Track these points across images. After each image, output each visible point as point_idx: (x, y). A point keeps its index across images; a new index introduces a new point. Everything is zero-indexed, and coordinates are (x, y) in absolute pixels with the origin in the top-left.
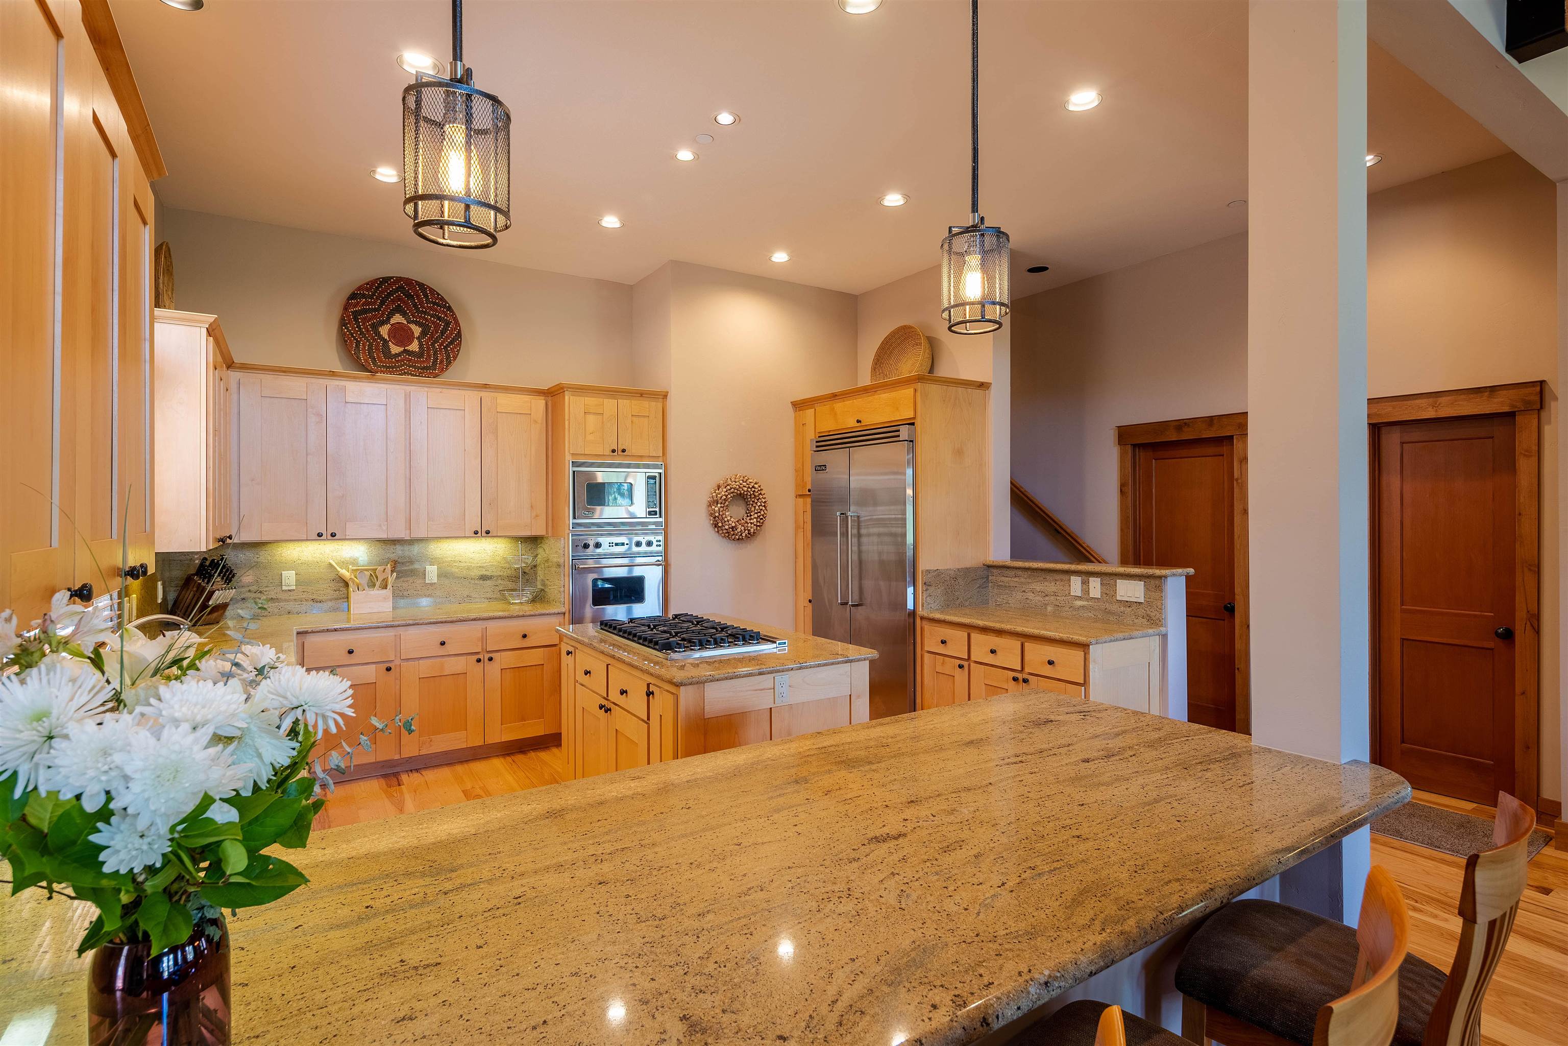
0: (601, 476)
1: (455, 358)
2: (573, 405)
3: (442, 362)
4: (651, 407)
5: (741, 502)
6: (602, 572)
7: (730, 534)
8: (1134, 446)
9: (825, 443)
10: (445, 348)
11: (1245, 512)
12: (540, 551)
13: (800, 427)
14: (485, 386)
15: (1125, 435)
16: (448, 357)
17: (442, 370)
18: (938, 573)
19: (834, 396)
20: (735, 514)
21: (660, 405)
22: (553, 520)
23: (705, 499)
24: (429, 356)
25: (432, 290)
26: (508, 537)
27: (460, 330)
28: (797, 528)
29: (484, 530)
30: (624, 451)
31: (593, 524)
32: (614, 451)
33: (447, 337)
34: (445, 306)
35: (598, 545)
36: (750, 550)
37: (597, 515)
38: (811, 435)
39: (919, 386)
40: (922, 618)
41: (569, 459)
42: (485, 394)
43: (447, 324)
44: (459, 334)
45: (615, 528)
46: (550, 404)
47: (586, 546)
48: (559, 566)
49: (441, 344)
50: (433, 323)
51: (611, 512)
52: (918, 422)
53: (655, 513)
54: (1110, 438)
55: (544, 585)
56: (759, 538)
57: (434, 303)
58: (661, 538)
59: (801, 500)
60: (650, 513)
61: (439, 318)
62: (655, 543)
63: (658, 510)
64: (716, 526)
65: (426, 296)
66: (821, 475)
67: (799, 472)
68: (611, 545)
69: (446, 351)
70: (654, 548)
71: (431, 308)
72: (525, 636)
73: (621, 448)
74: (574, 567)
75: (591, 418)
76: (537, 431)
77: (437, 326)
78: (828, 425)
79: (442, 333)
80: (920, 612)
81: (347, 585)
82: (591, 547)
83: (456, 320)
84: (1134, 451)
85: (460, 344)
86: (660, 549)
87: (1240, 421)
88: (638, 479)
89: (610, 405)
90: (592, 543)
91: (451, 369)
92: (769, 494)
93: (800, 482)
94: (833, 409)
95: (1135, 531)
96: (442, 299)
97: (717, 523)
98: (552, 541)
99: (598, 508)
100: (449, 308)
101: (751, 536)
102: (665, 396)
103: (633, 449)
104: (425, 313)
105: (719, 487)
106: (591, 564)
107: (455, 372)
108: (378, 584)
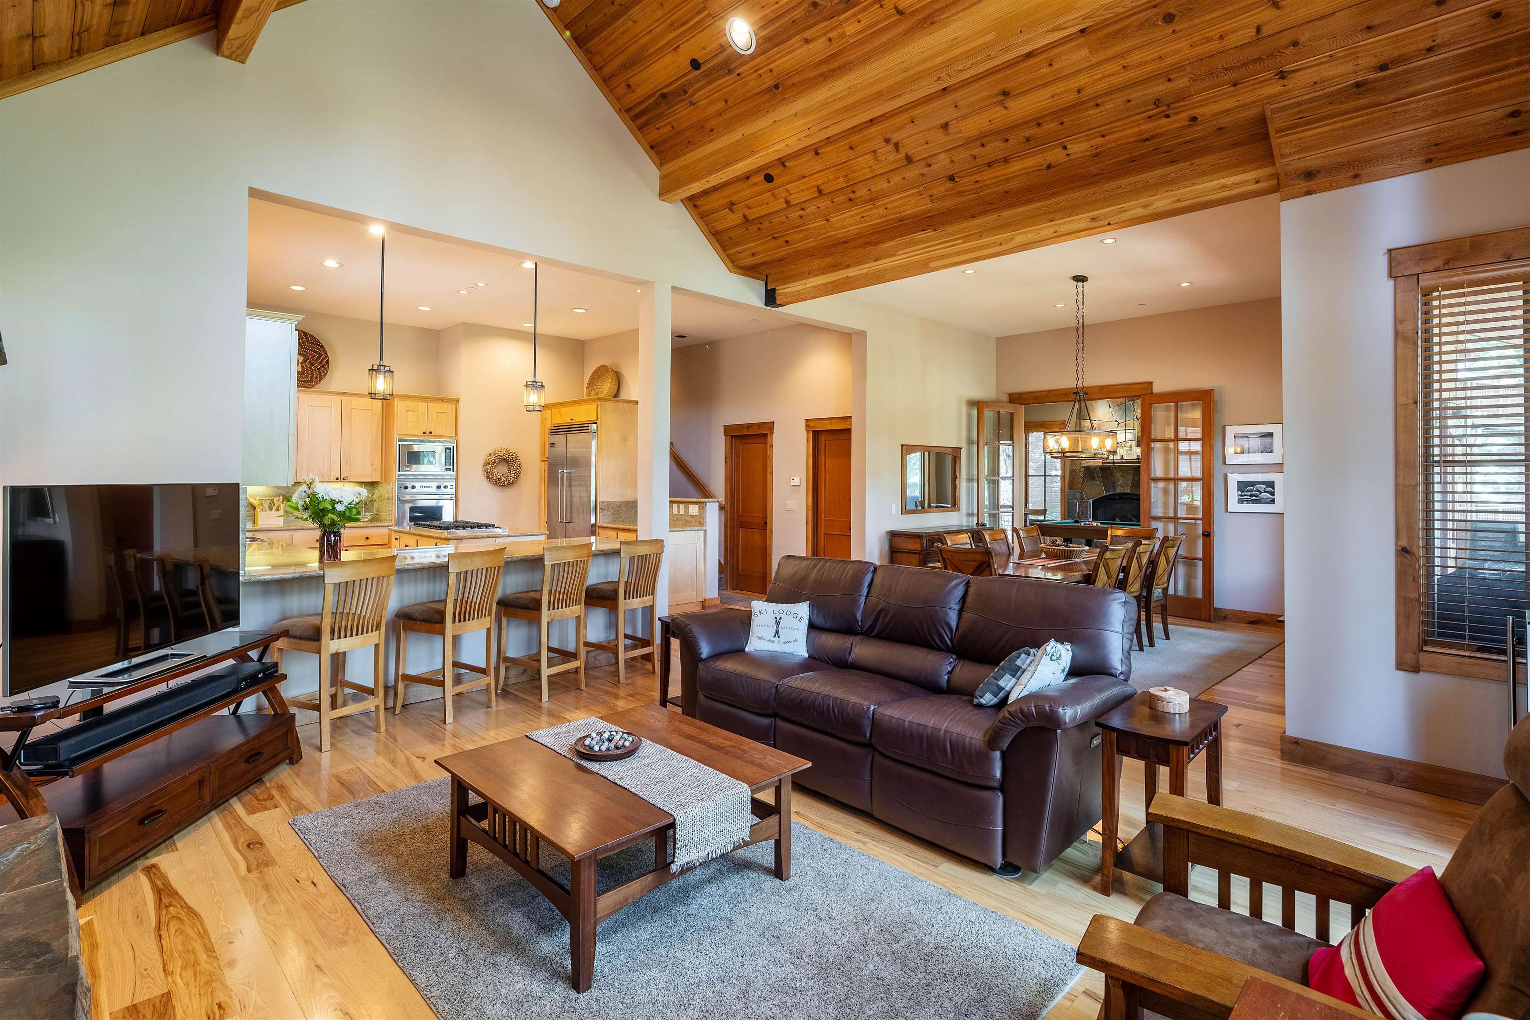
0: (416, 447)
1: (325, 376)
2: (399, 406)
3: (316, 378)
4: (450, 408)
5: (505, 464)
6: (416, 503)
7: (497, 482)
8: (732, 436)
9: (557, 430)
10: (319, 369)
11: (772, 473)
12: (376, 491)
13: (543, 420)
14: (344, 393)
15: (728, 429)
16: (320, 375)
17: (317, 383)
18: (609, 503)
19: (561, 404)
20: (501, 471)
21: (454, 406)
22: (385, 471)
23: (482, 462)
24: (308, 374)
25: (312, 336)
26: (356, 482)
27: (328, 360)
28: (541, 479)
29: (342, 477)
30: (431, 433)
31: (411, 475)
32: (424, 433)
33: (320, 363)
34: (319, 345)
35: (413, 487)
36: (510, 492)
37: (413, 469)
38: (549, 426)
39: (599, 403)
40: (599, 527)
41: (396, 437)
42: (344, 398)
43: (320, 355)
44: (328, 362)
45: (425, 477)
46: (384, 404)
47: (406, 488)
48: (389, 499)
49: (316, 367)
50: (311, 354)
51: (423, 468)
52: (599, 422)
53: (450, 469)
54: (722, 430)
55: (378, 511)
56: (516, 487)
57: (312, 343)
58: (454, 484)
59: (543, 463)
60: (446, 469)
61: (315, 352)
62: (449, 487)
63: (451, 467)
64: (488, 477)
65: (307, 339)
66: (553, 448)
67: (543, 446)
68: (422, 487)
69: (319, 371)
70: (448, 490)
71: (310, 346)
72: (367, 538)
73: (429, 431)
74: (398, 499)
75: (410, 413)
76: (377, 419)
77: (313, 356)
78: (558, 421)
79: (317, 360)
80: (598, 524)
81: (254, 508)
82: (410, 488)
83: (326, 353)
84: (731, 441)
85: (328, 368)
86: (453, 490)
87: (769, 427)
88: (439, 448)
89: (422, 406)
90: (410, 486)
91: (322, 382)
92: (522, 459)
93: (543, 453)
94: (560, 411)
95: (731, 484)
96: (318, 341)
97: (489, 476)
98: (384, 485)
99: (414, 466)
100: (322, 346)
101: (511, 484)
102: (458, 401)
103: (436, 432)
104: (306, 348)
105: (490, 455)
106: (408, 498)
107: (324, 384)
108: (275, 508)
